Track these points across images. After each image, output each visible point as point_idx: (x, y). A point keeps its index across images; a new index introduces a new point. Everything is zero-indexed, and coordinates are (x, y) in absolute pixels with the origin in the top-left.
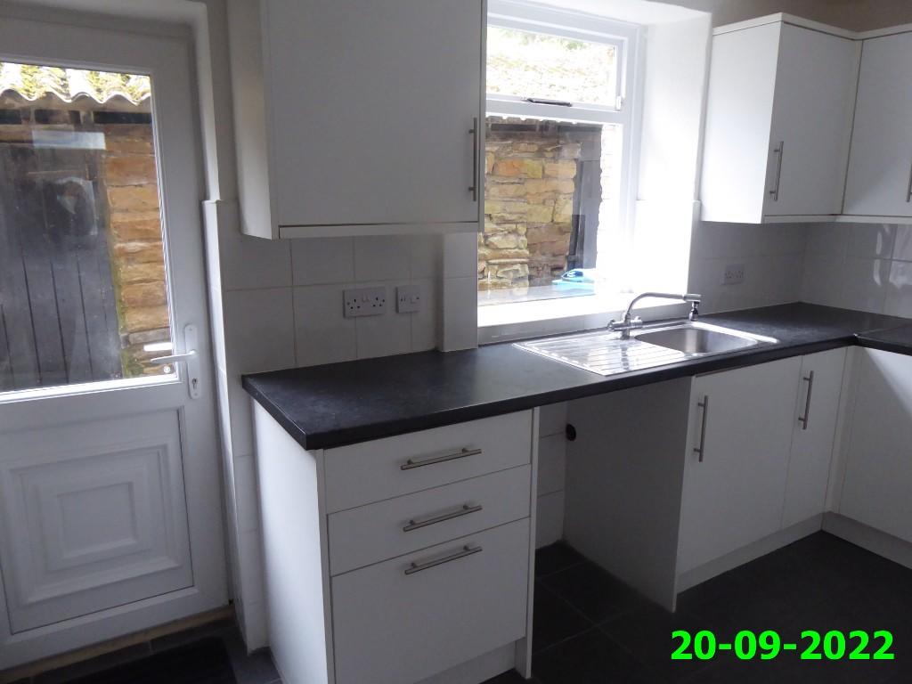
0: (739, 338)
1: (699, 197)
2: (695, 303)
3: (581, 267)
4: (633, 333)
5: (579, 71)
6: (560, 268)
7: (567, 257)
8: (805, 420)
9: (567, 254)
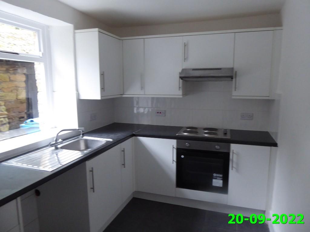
0: (99, 141)
1: (77, 90)
2: (82, 131)
3: (32, 118)
4: (59, 146)
5: (21, 39)
6: (23, 117)
7: (26, 113)
8: (124, 165)
9: (26, 111)
